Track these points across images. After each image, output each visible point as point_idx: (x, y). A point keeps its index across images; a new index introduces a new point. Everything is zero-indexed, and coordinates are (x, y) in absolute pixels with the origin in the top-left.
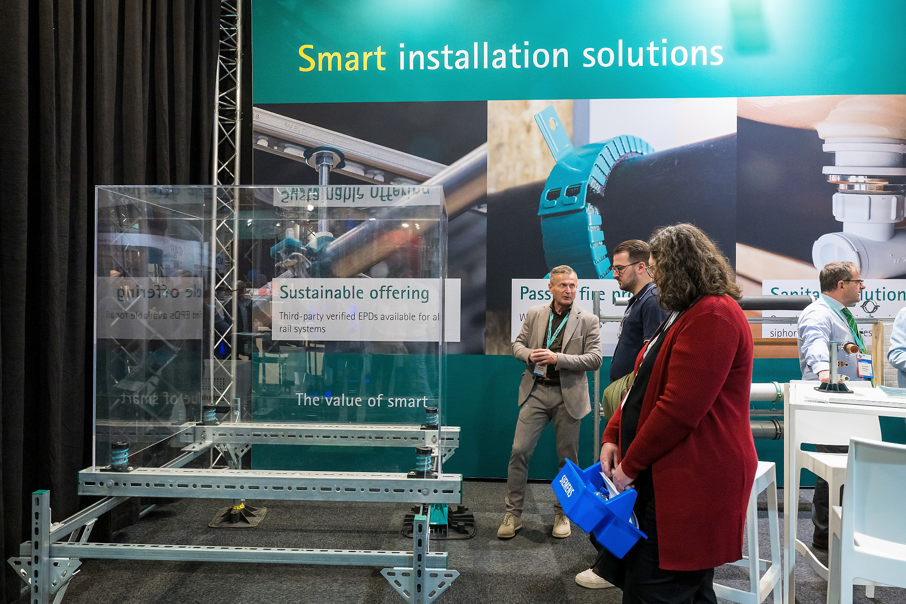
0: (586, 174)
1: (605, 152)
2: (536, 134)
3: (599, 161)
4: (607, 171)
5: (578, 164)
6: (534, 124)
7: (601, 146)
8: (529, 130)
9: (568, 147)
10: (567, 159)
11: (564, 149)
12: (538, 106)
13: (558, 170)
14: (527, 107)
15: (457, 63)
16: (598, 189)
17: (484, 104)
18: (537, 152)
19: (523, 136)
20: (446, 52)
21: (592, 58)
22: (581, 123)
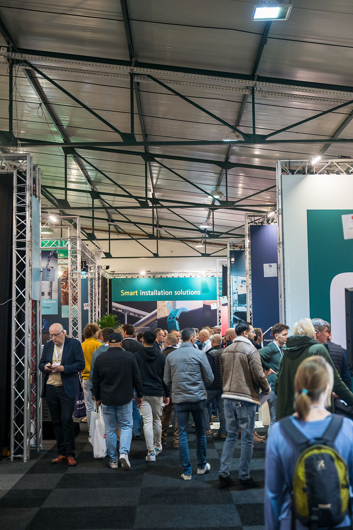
0: (176, 315)
1: (179, 311)
2: (166, 307)
3: (178, 312)
4: (180, 314)
5: (174, 313)
6: (166, 306)
7: (178, 309)
8: (165, 307)
9: (172, 309)
10: (172, 312)
11: (171, 310)
12: (166, 302)
13: (170, 314)
14: (164, 302)
15: (151, 294)
16: (178, 317)
17: (157, 301)
18: (166, 311)
19: (164, 308)
20: (149, 292)
21: (176, 293)
22: (174, 305)
